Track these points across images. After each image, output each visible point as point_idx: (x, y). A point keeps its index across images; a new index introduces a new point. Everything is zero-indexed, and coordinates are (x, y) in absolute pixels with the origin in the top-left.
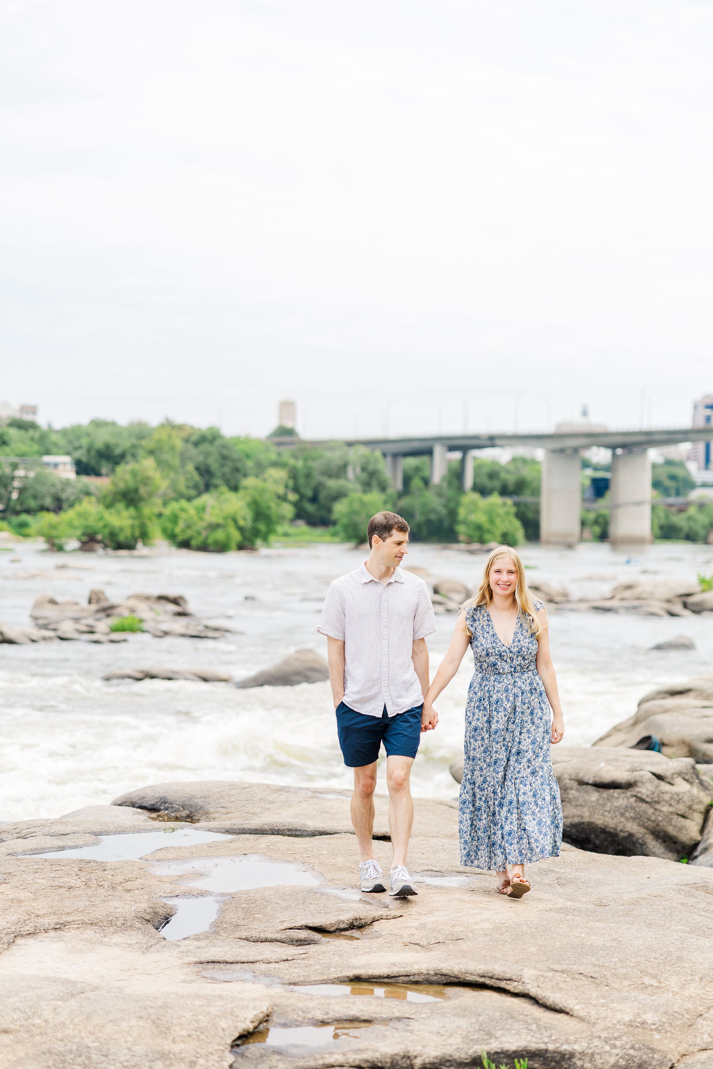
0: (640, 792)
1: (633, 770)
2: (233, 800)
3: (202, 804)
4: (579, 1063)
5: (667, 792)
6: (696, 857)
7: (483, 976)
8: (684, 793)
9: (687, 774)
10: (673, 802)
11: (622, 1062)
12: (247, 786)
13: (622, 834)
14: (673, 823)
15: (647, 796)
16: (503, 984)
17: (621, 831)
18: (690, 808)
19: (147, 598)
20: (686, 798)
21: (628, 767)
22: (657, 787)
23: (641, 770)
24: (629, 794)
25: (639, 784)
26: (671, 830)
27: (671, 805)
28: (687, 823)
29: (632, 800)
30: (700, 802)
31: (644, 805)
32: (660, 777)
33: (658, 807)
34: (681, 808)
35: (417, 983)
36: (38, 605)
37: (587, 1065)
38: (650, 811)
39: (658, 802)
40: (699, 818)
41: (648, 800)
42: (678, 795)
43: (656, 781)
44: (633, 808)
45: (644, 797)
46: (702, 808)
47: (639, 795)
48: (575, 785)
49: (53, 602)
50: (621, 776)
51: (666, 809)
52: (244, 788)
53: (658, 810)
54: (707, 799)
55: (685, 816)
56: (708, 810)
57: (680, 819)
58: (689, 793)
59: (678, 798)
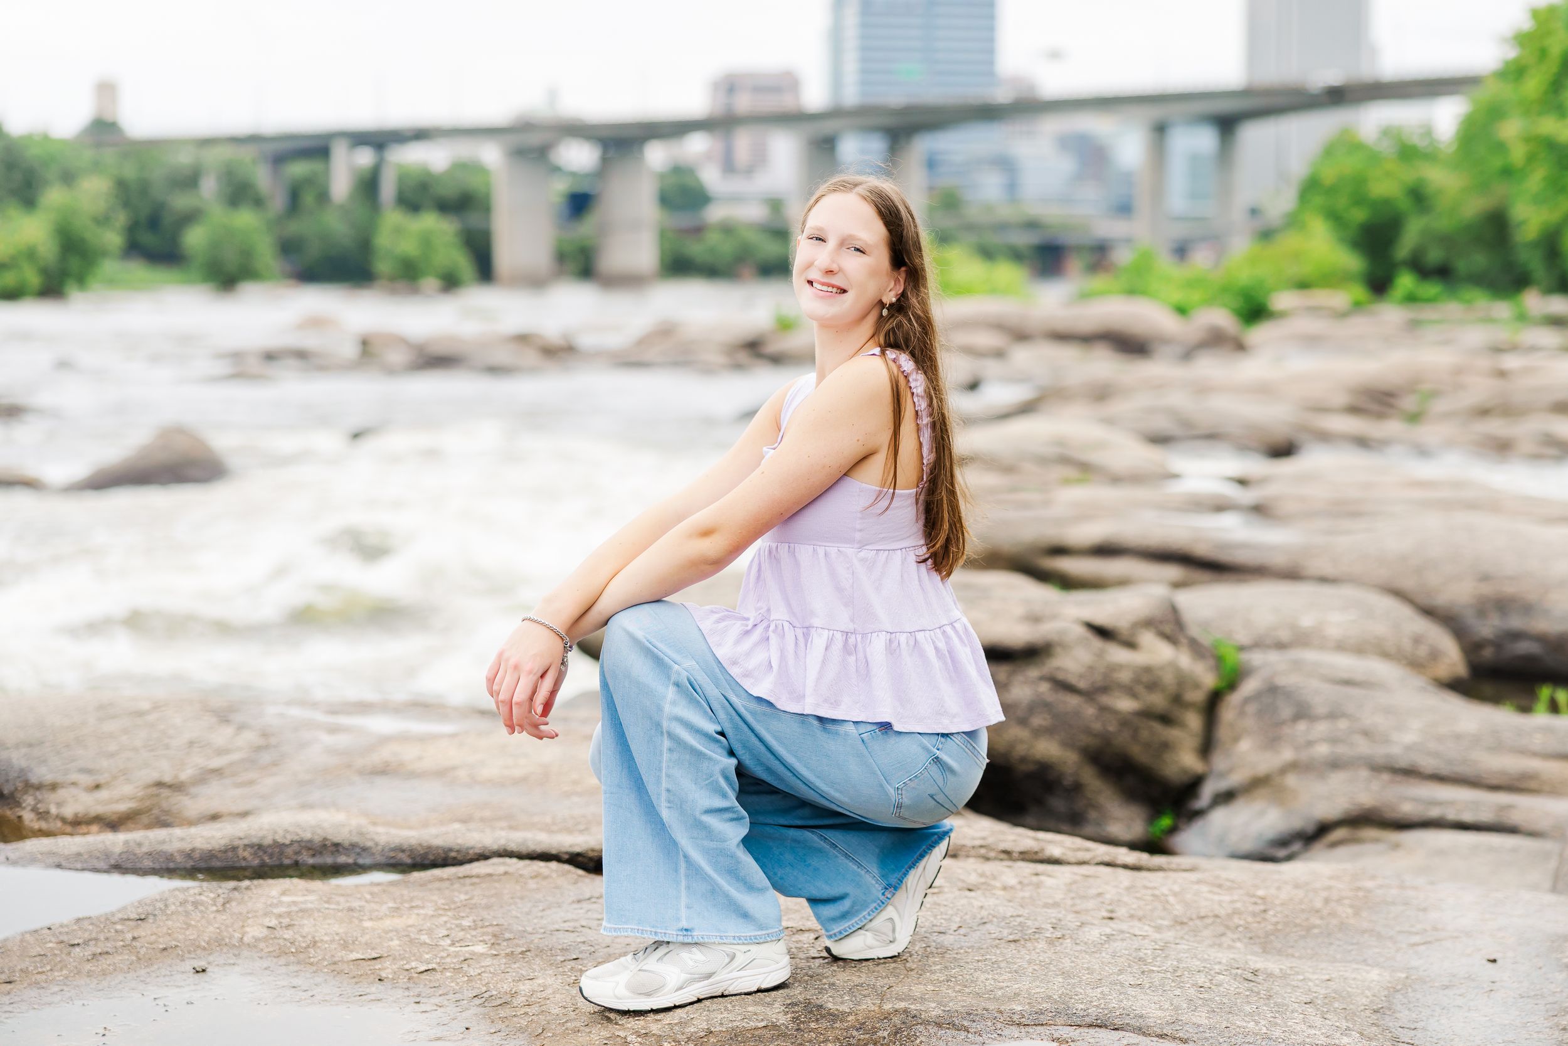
0: (1058, 669)
1: (1035, 619)
2: (113, 747)
3: (24, 764)
5: (1119, 667)
6: (1199, 814)
8: (1162, 668)
9: (1161, 622)
10: (1140, 689)
12: (145, 706)
13: (1024, 768)
14: (1145, 734)
15: (1081, 676)
17: (1023, 759)
18: (1177, 700)
20: (1168, 679)
21: (1019, 611)
22: (1100, 655)
23: (1054, 617)
24: (1033, 672)
25: (1058, 650)
26: (1137, 752)
27: (1134, 695)
28: (1173, 734)
29: (1044, 687)
30: (1197, 686)
31: (1073, 701)
32: (1103, 633)
33: (1105, 700)
34: (1158, 701)
38: (1090, 711)
39: (1105, 689)
40: (1194, 721)
41: (1082, 685)
42: (1148, 670)
43: (1097, 643)
44: (1046, 706)
45: (1073, 680)
46: (1200, 698)
47: (1061, 676)
50: (1009, 632)
51: (1125, 704)
52: (140, 714)
53: (1104, 709)
54: (1209, 680)
55: (1166, 719)
56: (1213, 703)
57: (1158, 727)
58: (1173, 665)
59: (1147, 679)
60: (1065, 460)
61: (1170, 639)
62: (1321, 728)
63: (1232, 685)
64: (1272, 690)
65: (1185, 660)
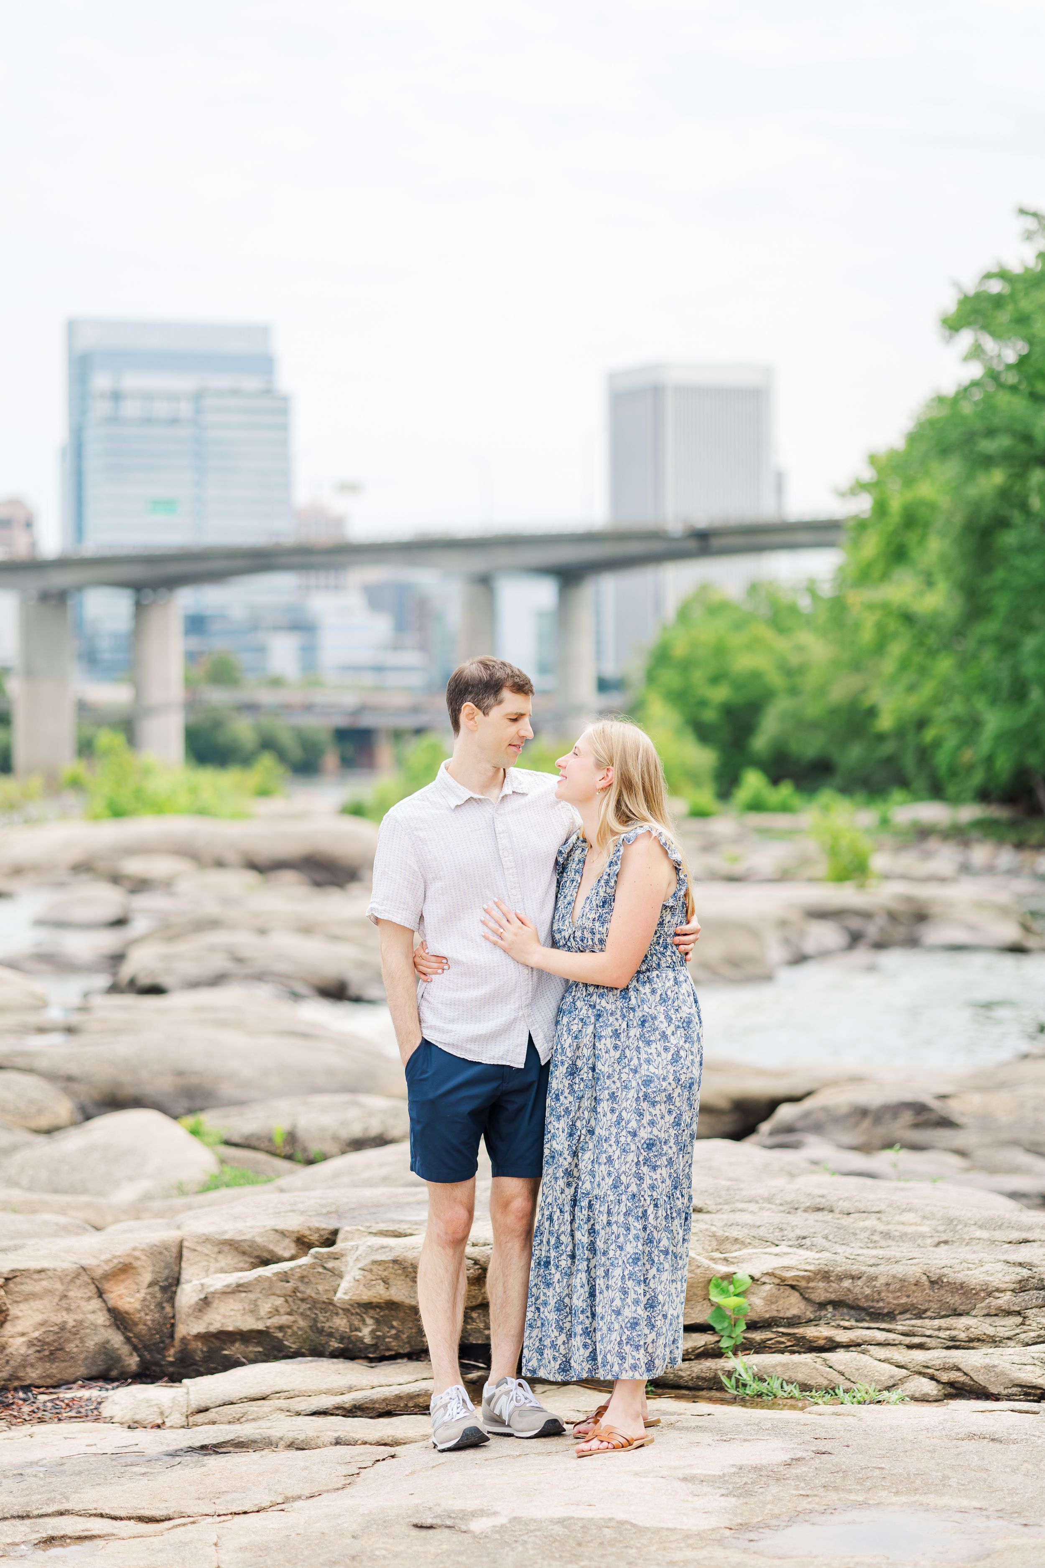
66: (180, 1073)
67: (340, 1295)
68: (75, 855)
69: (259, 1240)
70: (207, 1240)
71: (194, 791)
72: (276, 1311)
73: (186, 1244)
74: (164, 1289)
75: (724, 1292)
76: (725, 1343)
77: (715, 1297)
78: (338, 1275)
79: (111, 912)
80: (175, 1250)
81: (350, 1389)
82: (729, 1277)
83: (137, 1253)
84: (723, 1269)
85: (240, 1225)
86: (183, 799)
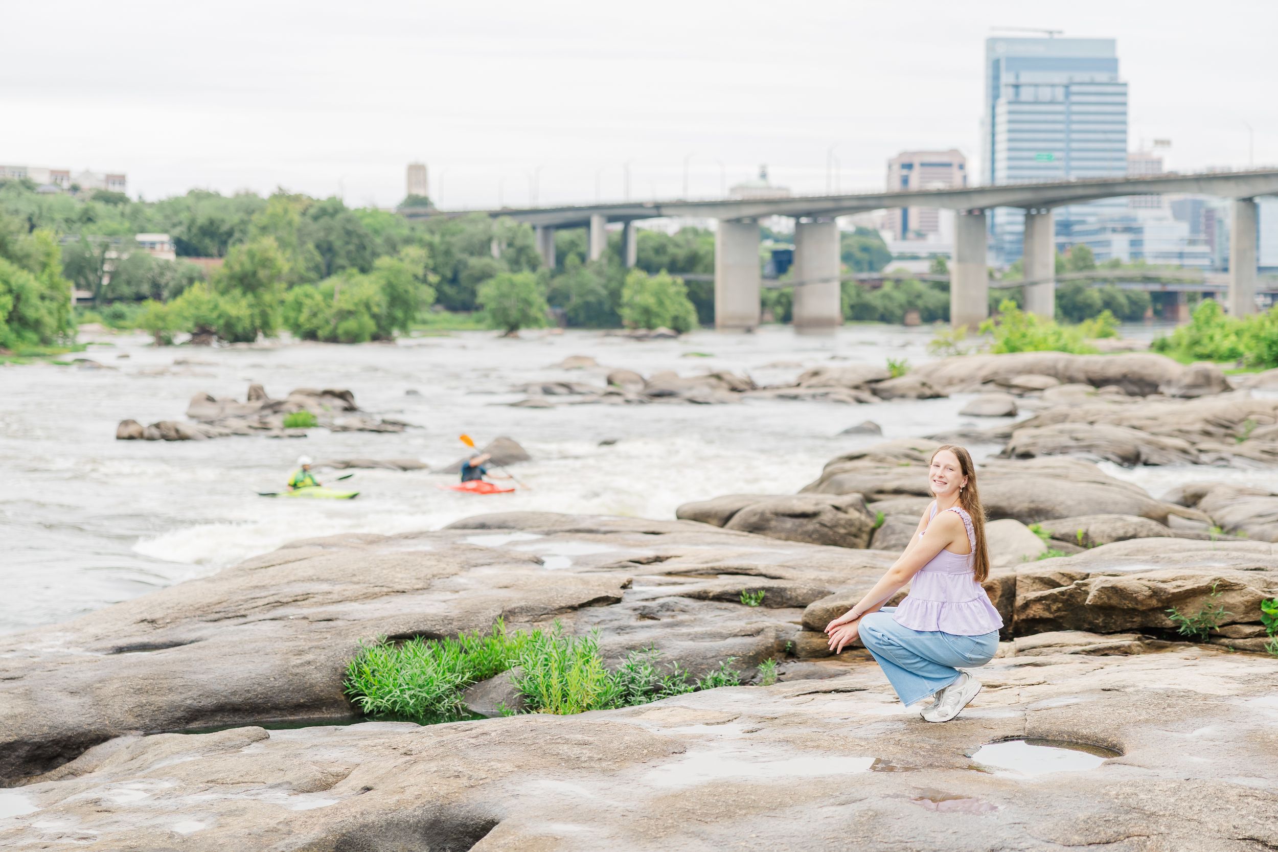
0: (822, 520)
1: (817, 504)
4: (789, 593)
5: (841, 519)
7: (737, 569)
8: (856, 520)
9: (857, 505)
10: (847, 526)
11: (810, 592)
14: (848, 540)
15: (828, 520)
16: (748, 572)
18: (860, 530)
19: (311, 394)
20: (857, 523)
21: (814, 502)
22: (835, 515)
23: (823, 504)
24: (815, 521)
25: (821, 514)
27: (845, 528)
28: (857, 540)
29: (817, 526)
30: (867, 526)
31: (826, 530)
32: (837, 508)
33: (836, 529)
34: (853, 530)
35: (701, 574)
36: (194, 403)
37: (794, 594)
38: (831, 533)
39: (836, 527)
40: (865, 537)
41: (829, 524)
42: (850, 520)
43: (835, 511)
44: (817, 531)
45: (826, 523)
46: (868, 529)
47: (822, 522)
48: (775, 517)
49: (210, 399)
50: (809, 508)
51: (842, 531)
53: (835, 532)
54: (872, 524)
55: (856, 536)
56: (873, 531)
57: (853, 539)
58: (859, 519)
59: (850, 523)
60: (908, 456)
61: (859, 510)
62: (896, 537)
63: (879, 526)
64: (888, 526)
65: (863, 517)
66: (1033, 502)
67: (1087, 602)
68: (984, 373)
69: (1052, 577)
70: (1027, 577)
71: (1059, 335)
72: (1059, 609)
73: (1018, 578)
74: (1007, 599)
75: (1269, 607)
76: (1269, 631)
77: (1264, 609)
78: (1087, 593)
79: (1006, 409)
80: (1012, 581)
81: (1090, 644)
82: (1271, 600)
83: (995, 582)
84: (1269, 596)
85: (1043, 570)
86: (1051, 340)
